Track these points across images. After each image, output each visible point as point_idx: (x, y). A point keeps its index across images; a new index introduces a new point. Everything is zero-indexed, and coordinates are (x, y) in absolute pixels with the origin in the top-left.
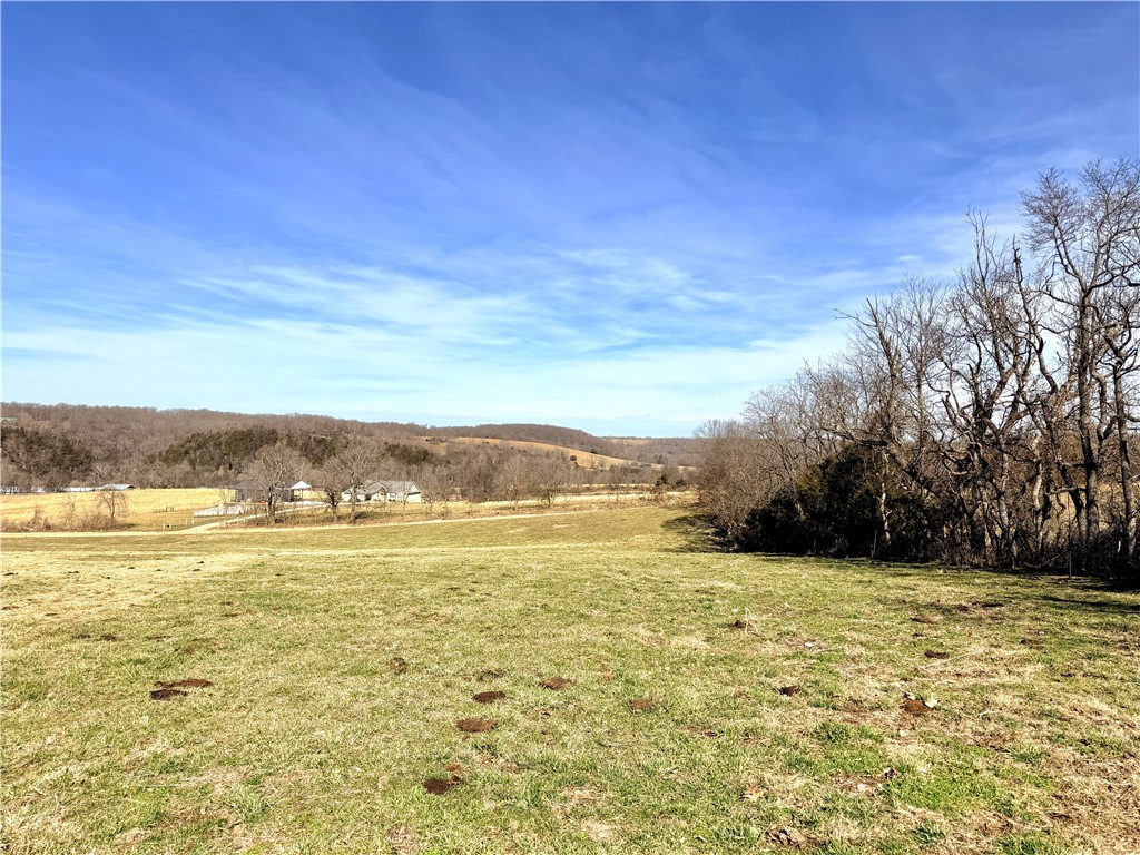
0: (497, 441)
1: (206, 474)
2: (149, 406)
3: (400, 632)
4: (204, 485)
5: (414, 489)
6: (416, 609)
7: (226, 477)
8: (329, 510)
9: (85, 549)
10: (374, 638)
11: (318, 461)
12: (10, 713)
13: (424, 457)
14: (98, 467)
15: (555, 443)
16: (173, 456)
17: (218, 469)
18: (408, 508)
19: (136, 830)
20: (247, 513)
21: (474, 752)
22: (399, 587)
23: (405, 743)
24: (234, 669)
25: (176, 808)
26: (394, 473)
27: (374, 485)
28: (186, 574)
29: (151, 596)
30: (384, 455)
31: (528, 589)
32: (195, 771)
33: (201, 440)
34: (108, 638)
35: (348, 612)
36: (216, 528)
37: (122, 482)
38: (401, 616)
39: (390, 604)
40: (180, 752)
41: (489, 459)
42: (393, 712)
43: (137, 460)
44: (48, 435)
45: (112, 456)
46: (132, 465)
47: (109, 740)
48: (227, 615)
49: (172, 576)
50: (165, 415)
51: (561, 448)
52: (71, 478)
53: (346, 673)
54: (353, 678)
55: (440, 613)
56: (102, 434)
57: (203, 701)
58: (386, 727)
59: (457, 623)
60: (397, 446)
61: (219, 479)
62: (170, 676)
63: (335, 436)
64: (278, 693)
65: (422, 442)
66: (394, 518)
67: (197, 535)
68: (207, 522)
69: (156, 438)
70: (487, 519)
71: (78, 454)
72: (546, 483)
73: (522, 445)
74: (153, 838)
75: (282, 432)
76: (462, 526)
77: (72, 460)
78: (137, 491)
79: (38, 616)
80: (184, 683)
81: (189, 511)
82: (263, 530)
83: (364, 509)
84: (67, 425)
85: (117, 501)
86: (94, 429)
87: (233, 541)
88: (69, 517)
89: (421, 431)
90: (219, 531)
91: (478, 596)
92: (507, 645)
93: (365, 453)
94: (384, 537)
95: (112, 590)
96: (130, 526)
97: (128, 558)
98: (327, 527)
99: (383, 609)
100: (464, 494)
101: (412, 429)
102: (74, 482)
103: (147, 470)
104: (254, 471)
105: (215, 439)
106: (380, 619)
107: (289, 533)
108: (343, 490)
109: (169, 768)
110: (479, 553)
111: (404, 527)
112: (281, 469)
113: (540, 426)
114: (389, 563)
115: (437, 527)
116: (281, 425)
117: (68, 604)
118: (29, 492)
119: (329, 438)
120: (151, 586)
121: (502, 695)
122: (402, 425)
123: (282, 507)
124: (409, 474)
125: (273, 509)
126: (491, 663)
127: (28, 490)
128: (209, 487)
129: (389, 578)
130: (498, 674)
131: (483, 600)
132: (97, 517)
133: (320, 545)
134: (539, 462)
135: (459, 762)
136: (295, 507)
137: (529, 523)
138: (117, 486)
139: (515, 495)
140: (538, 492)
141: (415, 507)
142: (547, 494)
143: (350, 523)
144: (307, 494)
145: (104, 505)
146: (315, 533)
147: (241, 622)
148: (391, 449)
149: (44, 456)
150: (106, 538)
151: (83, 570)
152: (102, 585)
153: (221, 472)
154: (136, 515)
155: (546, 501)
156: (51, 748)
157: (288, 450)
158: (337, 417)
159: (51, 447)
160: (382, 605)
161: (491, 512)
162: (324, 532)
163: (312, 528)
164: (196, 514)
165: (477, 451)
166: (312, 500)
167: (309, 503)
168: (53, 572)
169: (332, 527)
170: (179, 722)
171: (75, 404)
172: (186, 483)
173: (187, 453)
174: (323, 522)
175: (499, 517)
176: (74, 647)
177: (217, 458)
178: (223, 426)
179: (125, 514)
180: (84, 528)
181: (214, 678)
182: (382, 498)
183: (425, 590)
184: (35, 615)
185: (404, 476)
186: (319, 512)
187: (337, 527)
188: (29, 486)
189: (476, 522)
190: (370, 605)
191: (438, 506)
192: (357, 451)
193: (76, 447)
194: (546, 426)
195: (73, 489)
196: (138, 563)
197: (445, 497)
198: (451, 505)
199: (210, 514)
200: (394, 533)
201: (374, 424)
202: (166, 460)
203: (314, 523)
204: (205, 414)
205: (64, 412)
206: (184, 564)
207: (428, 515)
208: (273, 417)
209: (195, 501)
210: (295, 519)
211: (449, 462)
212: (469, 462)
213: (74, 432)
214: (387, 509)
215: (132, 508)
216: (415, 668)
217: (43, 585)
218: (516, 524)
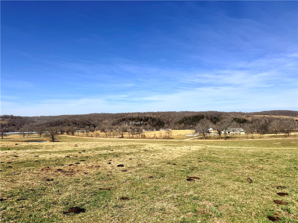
0: (268, 116)
1: (188, 127)
2: (175, 111)
3: (247, 171)
4: (187, 129)
5: (242, 130)
6: (251, 165)
7: (193, 127)
8: (219, 136)
9: (164, 143)
10: (240, 172)
11: (215, 123)
12: (159, 180)
13: (245, 121)
14: (166, 125)
15: (289, 116)
16: (180, 122)
17: (190, 125)
18: (241, 136)
19: (191, 213)
20: (198, 136)
21: (282, 210)
22: (244, 158)
23: (257, 204)
24: (204, 175)
25: (198, 209)
26: (236, 126)
27: (231, 129)
28: (187, 150)
29: (181, 155)
30: (233, 121)
31: (287, 162)
32: (201, 200)
33: (186, 118)
34: (174, 164)
35: (231, 164)
36: (191, 139)
37: (170, 128)
38: (246, 166)
39: (242, 163)
40: (196, 195)
41: (266, 121)
42: (251, 194)
43: (173, 123)
44: (156, 118)
45: (168, 123)
46: (172, 124)
47: (180, 189)
48: (200, 162)
49: (185, 151)
50: (178, 113)
51: (292, 117)
52: (160, 127)
53: (234, 180)
54: (237, 182)
55: (259, 166)
56: (166, 118)
57: (199, 183)
58: (251, 198)
59: (265, 170)
60: (236, 118)
61: (191, 127)
62: (190, 175)
63: (219, 117)
64: (217, 183)
65: (244, 117)
66: (237, 138)
67: (187, 141)
68: (189, 138)
69: (177, 118)
70: (266, 139)
71: (161, 122)
72: (287, 128)
73: (277, 117)
74: (195, 216)
75: (205, 116)
76: (258, 141)
77: (160, 124)
78: (173, 130)
79: (160, 158)
80: (193, 178)
81: (185, 135)
82: (202, 140)
83: (228, 136)
84: (159, 116)
85: (170, 133)
86: (164, 117)
87: (195, 143)
88: (161, 136)
89: (243, 114)
90: (192, 140)
91: (269, 162)
92: (284, 179)
93: (227, 120)
94: (235, 143)
95: (173, 153)
96: (173, 138)
97: (174, 146)
98: (218, 140)
99: (241, 164)
100: (258, 132)
101: (240, 113)
102: (161, 128)
103: (175, 126)
104: (199, 125)
105: (189, 118)
106: (240, 167)
107: (209, 141)
108: (222, 130)
109: (195, 199)
110: (266, 149)
111: (240, 141)
112: (206, 125)
113: (283, 110)
114: (238, 151)
115: (250, 141)
116: (205, 114)
117: (165, 156)
118: (153, 131)
119: (217, 117)
120: (181, 153)
121: (287, 194)
122: (237, 113)
123: (206, 135)
124: (240, 126)
125: (204, 135)
126: (281, 184)
127: (153, 130)
128: (189, 129)
129: (240, 155)
130: (284, 187)
131: (272, 164)
132: (166, 136)
133: (217, 145)
134: (284, 122)
135: (277, 213)
136: (210, 135)
137: (281, 141)
138: (170, 129)
139: (276, 132)
140: (284, 131)
141: (243, 136)
142: (288, 132)
143: (225, 139)
144: (212, 131)
145: (167, 134)
146: (215, 142)
147: (203, 163)
148: (235, 119)
149: (155, 123)
150: (168, 141)
151: (166, 148)
152: (170, 152)
153: (191, 126)
154: (174, 136)
155: (287, 134)
156: (168, 189)
157: (207, 120)
158: (219, 111)
159: (156, 121)
160: (240, 163)
161: (268, 137)
162: (218, 141)
163: (215, 140)
164: (186, 136)
165: (261, 119)
166: (214, 133)
167: (213, 134)
168: (160, 148)
169: (220, 140)
170: (195, 187)
171: (160, 111)
172: (184, 129)
173: (183, 121)
174: (217, 139)
175: (270, 139)
176: (168, 166)
177: (190, 122)
178: (191, 115)
179: (171, 136)
180: (164, 138)
181: (200, 177)
182: (233, 133)
183: (252, 159)
184: (159, 158)
185: (239, 127)
186: (216, 136)
187: (221, 140)
188: (153, 129)
189: (263, 140)
190: (237, 162)
191: (250, 135)
192: (225, 120)
193: (161, 121)
194: (285, 110)
195: (161, 130)
196: (176, 147)
197: (252, 133)
198: (254, 135)
199: (190, 136)
200: (237, 142)
201: (229, 113)
202: (179, 123)
203: (215, 139)
204: (187, 112)
205: (158, 113)
206: (186, 148)
207: (247, 138)
208: (203, 112)
209: (186, 133)
210: (210, 138)
211: (252, 123)
212: (259, 122)
213: (161, 117)
214: (235, 136)
215: (173, 134)
216: (255, 182)
217: (159, 151)
218: (277, 141)
